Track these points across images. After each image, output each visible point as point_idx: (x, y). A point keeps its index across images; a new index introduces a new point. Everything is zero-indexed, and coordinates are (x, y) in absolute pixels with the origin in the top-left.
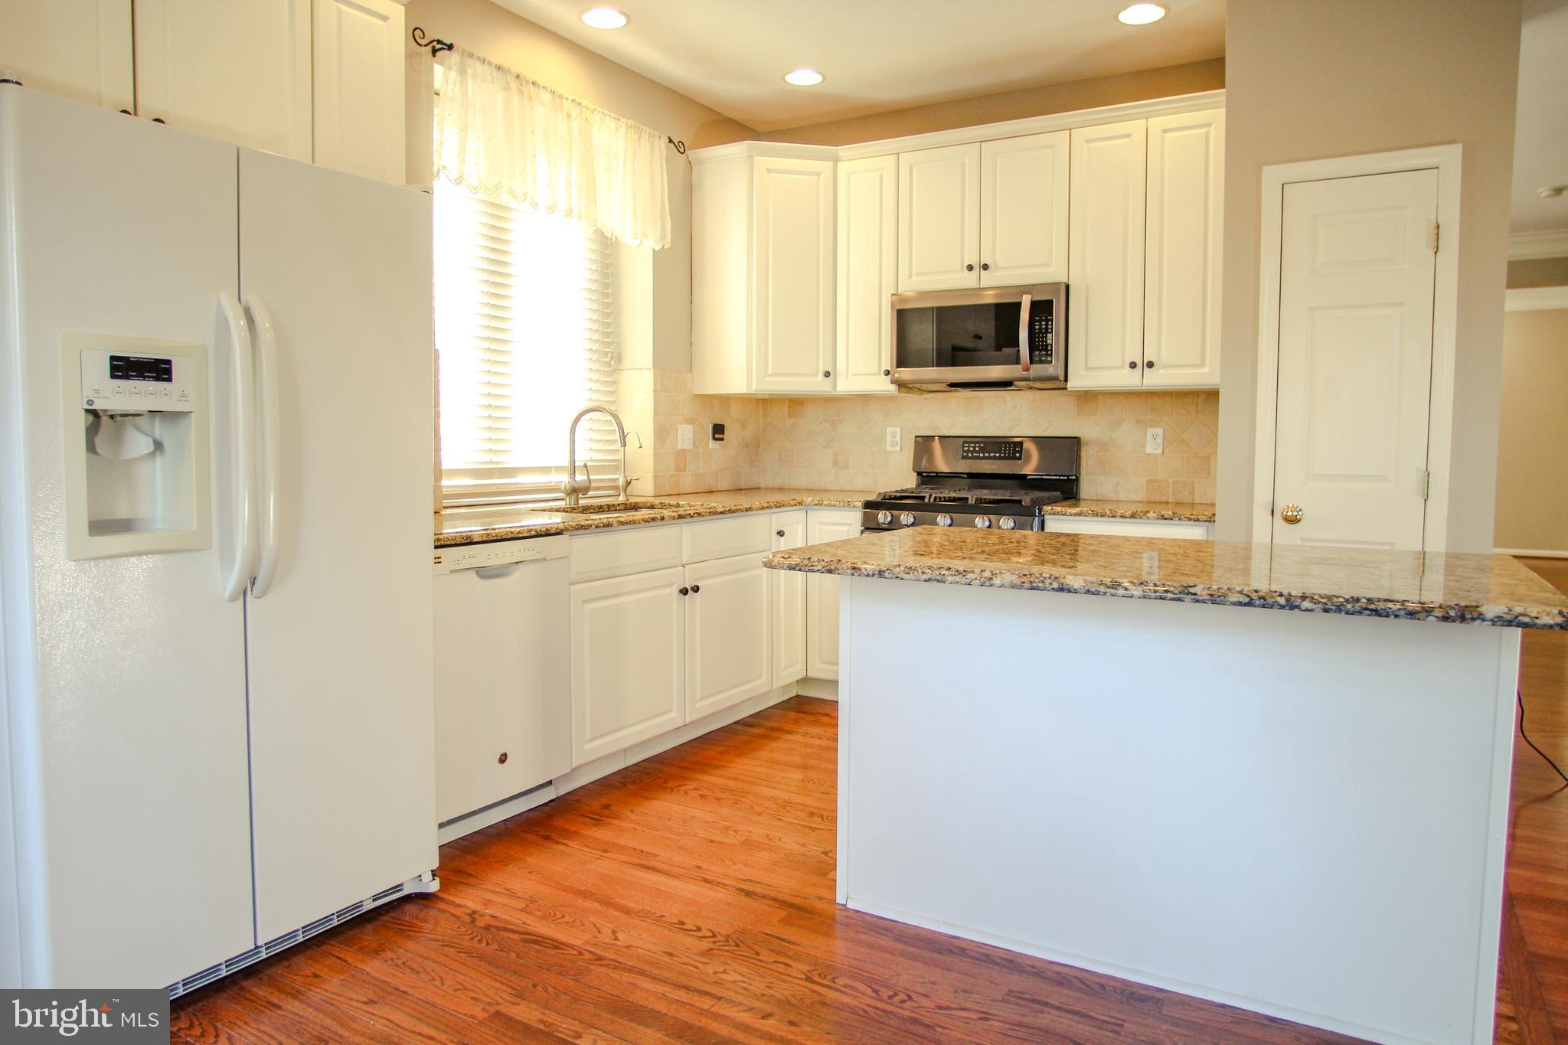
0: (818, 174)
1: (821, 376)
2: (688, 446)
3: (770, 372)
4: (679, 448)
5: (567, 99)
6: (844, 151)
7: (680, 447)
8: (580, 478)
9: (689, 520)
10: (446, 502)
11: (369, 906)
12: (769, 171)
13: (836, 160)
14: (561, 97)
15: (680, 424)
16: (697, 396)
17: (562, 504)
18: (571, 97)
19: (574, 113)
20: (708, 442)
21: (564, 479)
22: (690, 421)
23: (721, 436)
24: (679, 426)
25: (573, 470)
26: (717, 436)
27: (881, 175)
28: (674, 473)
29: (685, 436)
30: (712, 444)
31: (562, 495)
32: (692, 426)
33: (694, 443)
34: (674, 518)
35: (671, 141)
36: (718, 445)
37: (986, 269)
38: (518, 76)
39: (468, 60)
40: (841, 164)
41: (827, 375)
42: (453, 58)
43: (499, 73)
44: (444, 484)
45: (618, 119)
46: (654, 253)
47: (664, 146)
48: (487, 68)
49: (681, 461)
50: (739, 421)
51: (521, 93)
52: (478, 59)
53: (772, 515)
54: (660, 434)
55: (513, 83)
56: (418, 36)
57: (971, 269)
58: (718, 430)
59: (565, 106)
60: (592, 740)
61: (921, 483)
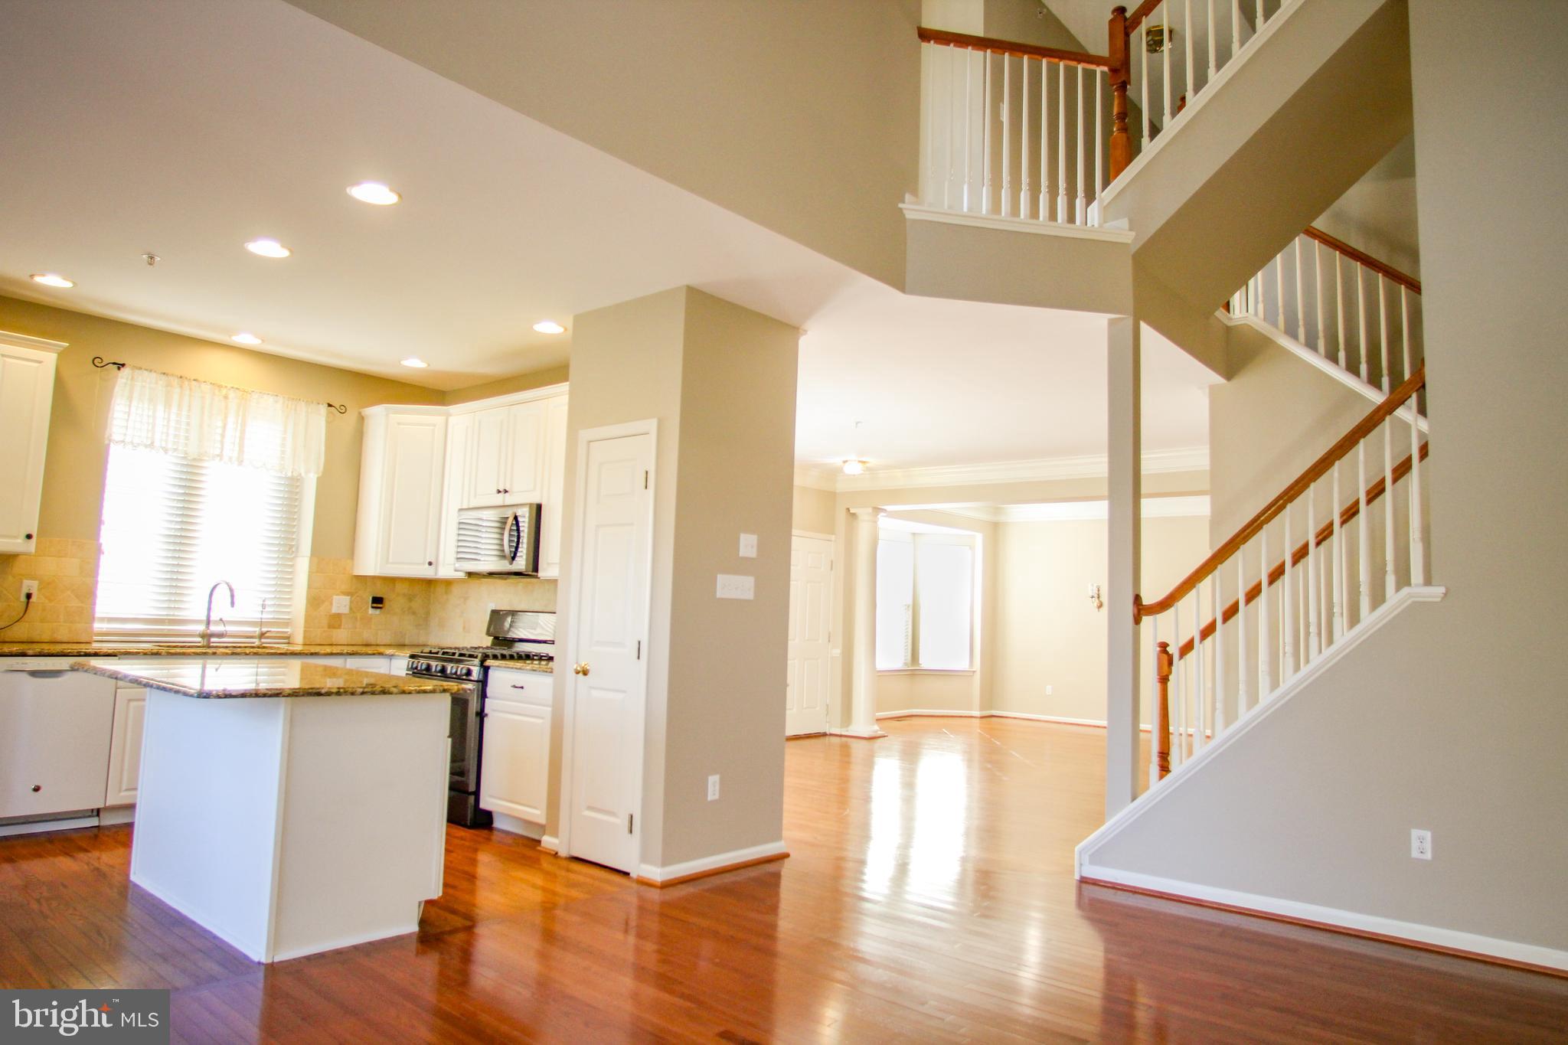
0: (434, 425)
1: (427, 565)
2: (345, 610)
3: (390, 560)
4: (333, 612)
5: (226, 387)
6: (453, 408)
7: (334, 610)
8: (214, 628)
10: (96, 638)
12: (399, 424)
13: (448, 415)
14: (220, 386)
15: (337, 595)
16: (357, 577)
17: (199, 644)
19: (231, 395)
20: (368, 608)
21: (201, 628)
22: (347, 594)
23: (381, 606)
24: (335, 597)
25: (208, 622)
26: (375, 605)
27: (467, 427)
28: (326, 629)
29: (340, 604)
30: (371, 611)
31: (198, 639)
32: (349, 597)
33: (351, 609)
34: (229, 654)
35: (330, 405)
36: (378, 611)
37: (506, 491)
38: (181, 377)
39: (137, 372)
40: (451, 419)
41: (430, 564)
42: (125, 371)
43: (164, 377)
44: (98, 626)
45: (277, 396)
46: (318, 479)
47: (323, 409)
48: (153, 375)
49: (335, 621)
50: (404, 595)
51: (181, 387)
52: (146, 370)
53: (348, 660)
54: (315, 601)
55: (175, 382)
56: (97, 362)
57: (499, 492)
58: (378, 601)
59: (224, 391)
60: (126, 790)
61: (494, 644)
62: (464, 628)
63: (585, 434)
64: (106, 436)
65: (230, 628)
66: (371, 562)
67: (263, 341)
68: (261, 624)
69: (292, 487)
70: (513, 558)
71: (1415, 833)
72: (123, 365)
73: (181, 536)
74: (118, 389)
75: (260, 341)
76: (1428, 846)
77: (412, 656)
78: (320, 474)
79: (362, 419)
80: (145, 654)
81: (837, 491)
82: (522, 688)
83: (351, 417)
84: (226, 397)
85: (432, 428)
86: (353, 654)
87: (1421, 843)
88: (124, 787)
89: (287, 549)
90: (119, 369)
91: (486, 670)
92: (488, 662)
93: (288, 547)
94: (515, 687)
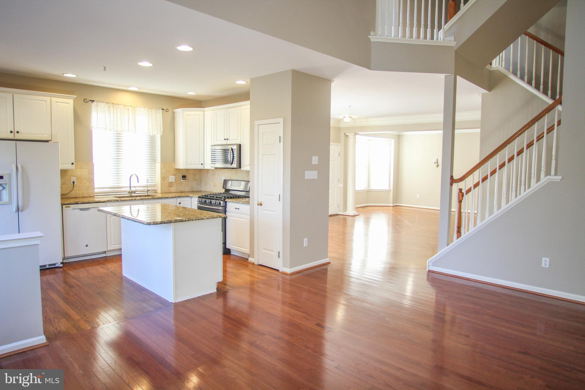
2: (174, 181)
3: (188, 164)
4: (170, 181)
5: (128, 106)
6: (206, 109)
8: (133, 189)
9: (144, 200)
10: (96, 194)
11: (48, 267)
12: (187, 115)
13: (204, 111)
15: (170, 176)
16: (177, 169)
17: (128, 195)
18: (129, 105)
19: (130, 108)
20: (180, 180)
21: (128, 189)
22: (173, 175)
23: (185, 178)
25: (130, 187)
27: (212, 116)
28: (168, 187)
29: (172, 179)
30: (182, 180)
31: (127, 193)
32: (175, 176)
34: (139, 199)
35: (163, 109)
36: (184, 180)
37: (228, 139)
38: (113, 104)
39: (99, 103)
40: (205, 112)
41: (202, 164)
42: (95, 103)
43: (107, 104)
44: (96, 191)
45: (145, 107)
46: (161, 136)
47: (161, 111)
48: (104, 103)
49: (171, 184)
50: (193, 174)
51: (113, 107)
52: (101, 102)
53: (178, 199)
54: (163, 178)
55: (111, 105)
56: (85, 100)
57: (225, 139)
58: (184, 177)
59: (127, 108)
60: (113, 245)
61: (225, 191)
62: (214, 185)
63: (257, 123)
64: (91, 127)
65: (137, 189)
66: (181, 164)
67: (139, 89)
68: (147, 187)
69: (152, 139)
70: (232, 163)
71: (544, 259)
72: (94, 101)
73: (117, 158)
74: (93, 109)
75: (138, 89)
76: (548, 263)
77: (199, 197)
78: (162, 135)
79: (174, 113)
80: (114, 201)
81: (341, 127)
82: (239, 209)
83: (170, 113)
84: (128, 110)
85: (199, 116)
86: (179, 197)
87: (545, 262)
88: (112, 244)
89: (152, 161)
90: (92, 102)
91: (226, 202)
92: (226, 200)
93: (153, 160)
94: (236, 208)
